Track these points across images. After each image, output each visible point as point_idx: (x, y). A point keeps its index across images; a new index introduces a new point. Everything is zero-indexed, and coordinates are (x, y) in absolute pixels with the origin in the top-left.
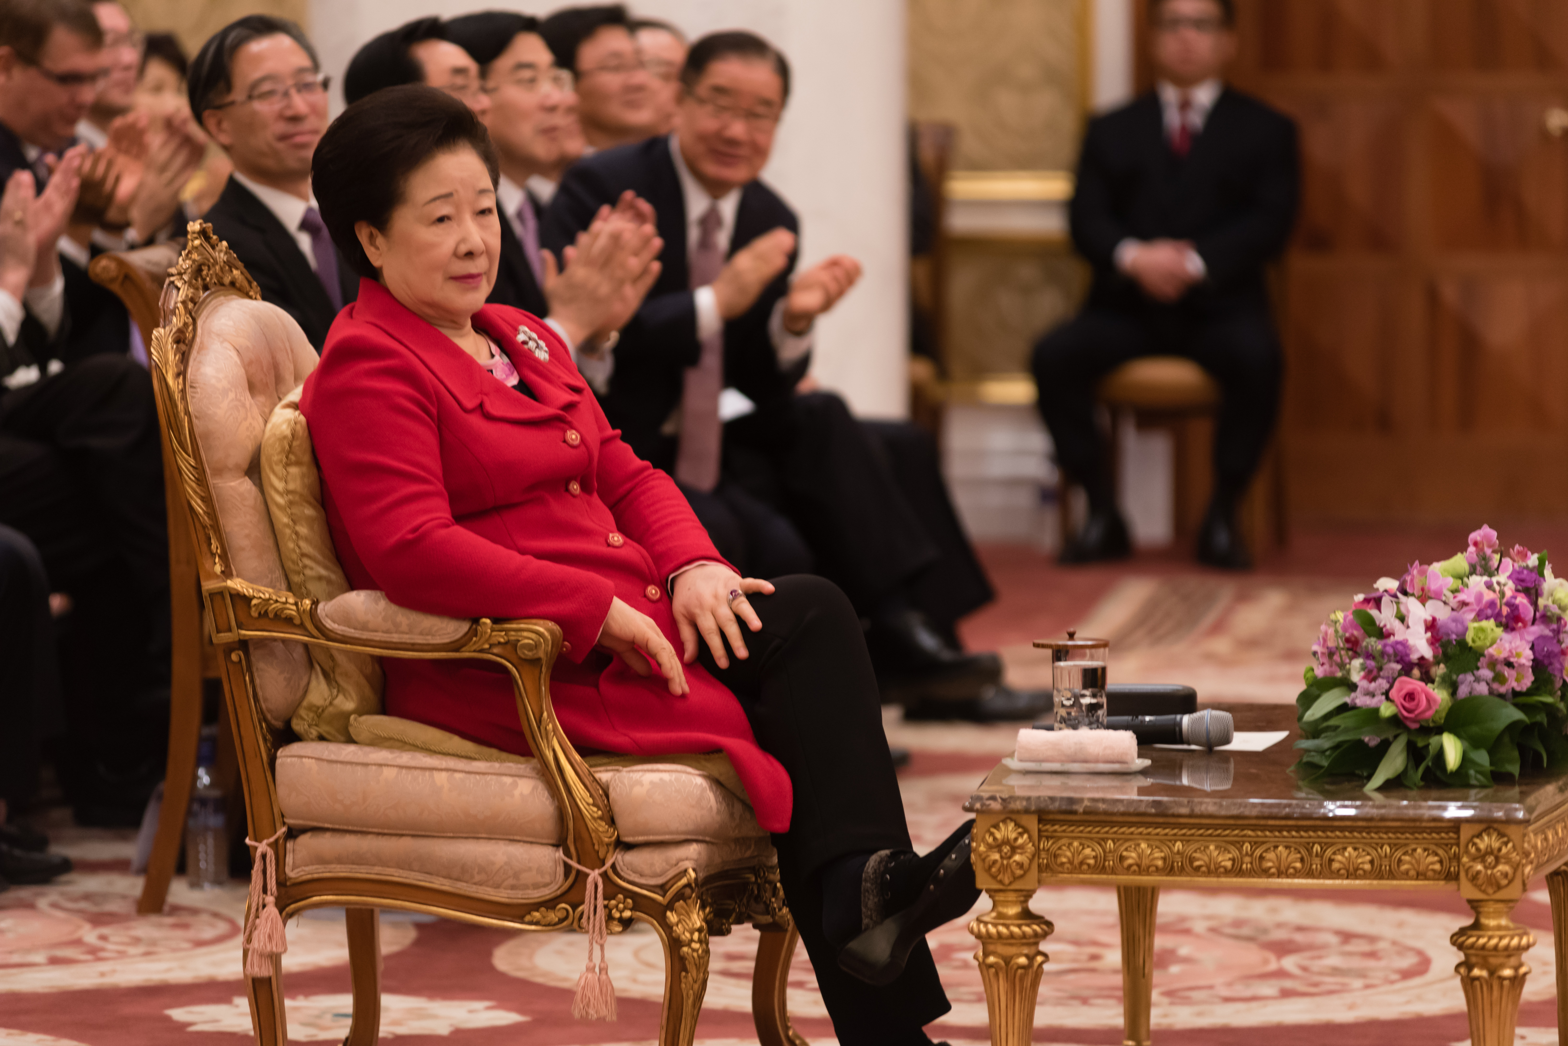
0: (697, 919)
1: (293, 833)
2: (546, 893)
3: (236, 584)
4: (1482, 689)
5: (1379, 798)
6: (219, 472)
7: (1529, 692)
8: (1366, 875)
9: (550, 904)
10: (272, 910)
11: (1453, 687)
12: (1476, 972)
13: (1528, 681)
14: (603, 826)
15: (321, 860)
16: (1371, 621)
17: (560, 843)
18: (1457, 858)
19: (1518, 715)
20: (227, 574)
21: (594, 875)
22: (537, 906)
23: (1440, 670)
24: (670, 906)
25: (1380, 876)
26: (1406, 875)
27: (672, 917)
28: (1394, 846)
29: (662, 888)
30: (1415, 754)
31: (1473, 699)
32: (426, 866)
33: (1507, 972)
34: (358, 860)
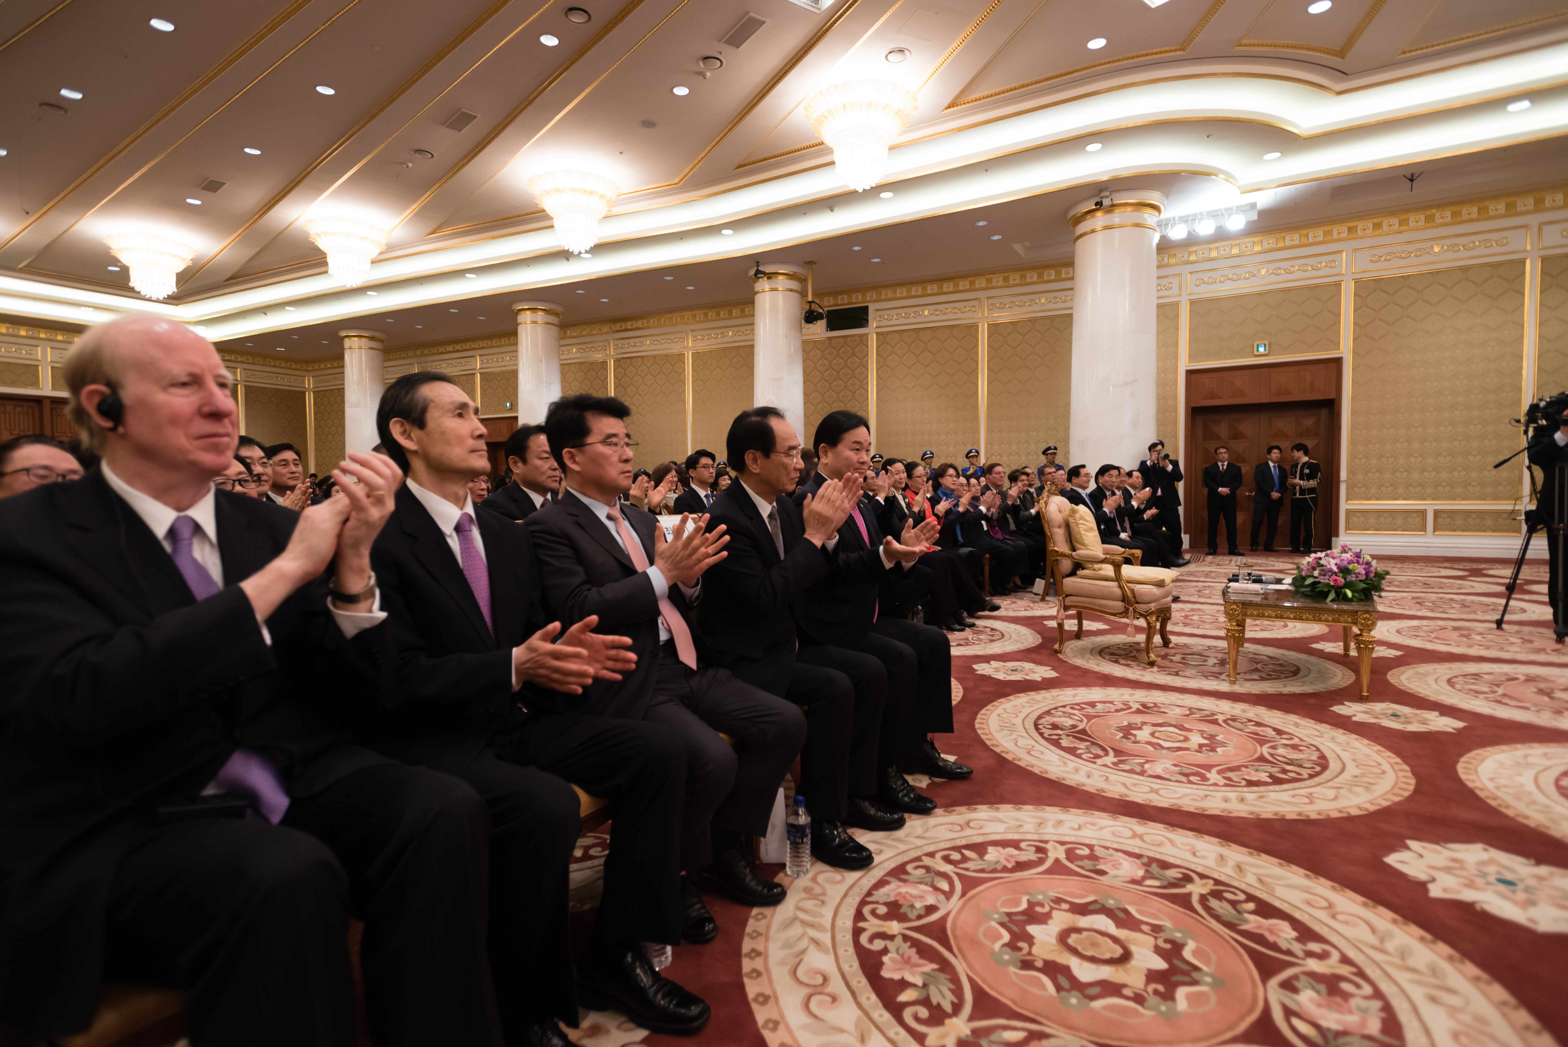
0: (1154, 619)
1: (1067, 596)
2: (1120, 611)
3: (1056, 549)
4: (1354, 579)
5: (1330, 604)
6: (1053, 527)
7: (1365, 580)
8: (1331, 621)
9: (1121, 613)
10: (1062, 610)
11: (1345, 579)
12: (1362, 646)
13: (1364, 577)
14: (1133, 599)
15: (1072, 602)
16: (1319, 563)
17: (1123, 601)
18: (1357, 619)
19: (1365, 586)
20: (1054, 546)
21: (1131, 608)
22: (1118, 614)
23: (1341, 575)
24: (1148, 615)
25: (1335, 622)
26: (1342, 622)
27: (1148, 618)
28: (1339, 616)
29: (1146, 612)
30: (1337, 594)
31: (1351, 582)
32: (1094, 604)
33: (1371, 646)
34: (1080, 602)
